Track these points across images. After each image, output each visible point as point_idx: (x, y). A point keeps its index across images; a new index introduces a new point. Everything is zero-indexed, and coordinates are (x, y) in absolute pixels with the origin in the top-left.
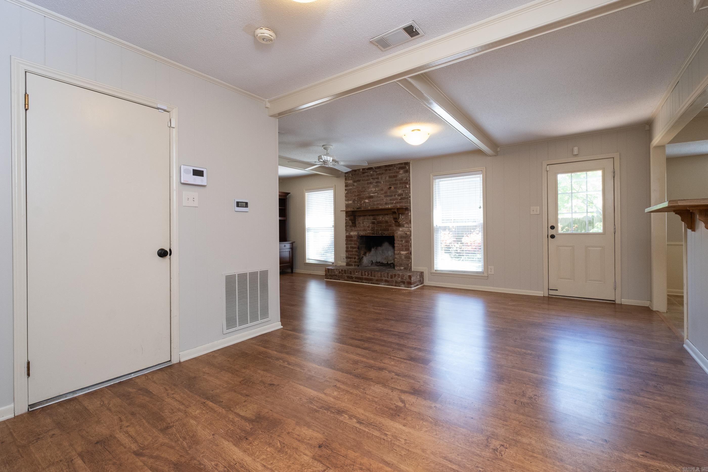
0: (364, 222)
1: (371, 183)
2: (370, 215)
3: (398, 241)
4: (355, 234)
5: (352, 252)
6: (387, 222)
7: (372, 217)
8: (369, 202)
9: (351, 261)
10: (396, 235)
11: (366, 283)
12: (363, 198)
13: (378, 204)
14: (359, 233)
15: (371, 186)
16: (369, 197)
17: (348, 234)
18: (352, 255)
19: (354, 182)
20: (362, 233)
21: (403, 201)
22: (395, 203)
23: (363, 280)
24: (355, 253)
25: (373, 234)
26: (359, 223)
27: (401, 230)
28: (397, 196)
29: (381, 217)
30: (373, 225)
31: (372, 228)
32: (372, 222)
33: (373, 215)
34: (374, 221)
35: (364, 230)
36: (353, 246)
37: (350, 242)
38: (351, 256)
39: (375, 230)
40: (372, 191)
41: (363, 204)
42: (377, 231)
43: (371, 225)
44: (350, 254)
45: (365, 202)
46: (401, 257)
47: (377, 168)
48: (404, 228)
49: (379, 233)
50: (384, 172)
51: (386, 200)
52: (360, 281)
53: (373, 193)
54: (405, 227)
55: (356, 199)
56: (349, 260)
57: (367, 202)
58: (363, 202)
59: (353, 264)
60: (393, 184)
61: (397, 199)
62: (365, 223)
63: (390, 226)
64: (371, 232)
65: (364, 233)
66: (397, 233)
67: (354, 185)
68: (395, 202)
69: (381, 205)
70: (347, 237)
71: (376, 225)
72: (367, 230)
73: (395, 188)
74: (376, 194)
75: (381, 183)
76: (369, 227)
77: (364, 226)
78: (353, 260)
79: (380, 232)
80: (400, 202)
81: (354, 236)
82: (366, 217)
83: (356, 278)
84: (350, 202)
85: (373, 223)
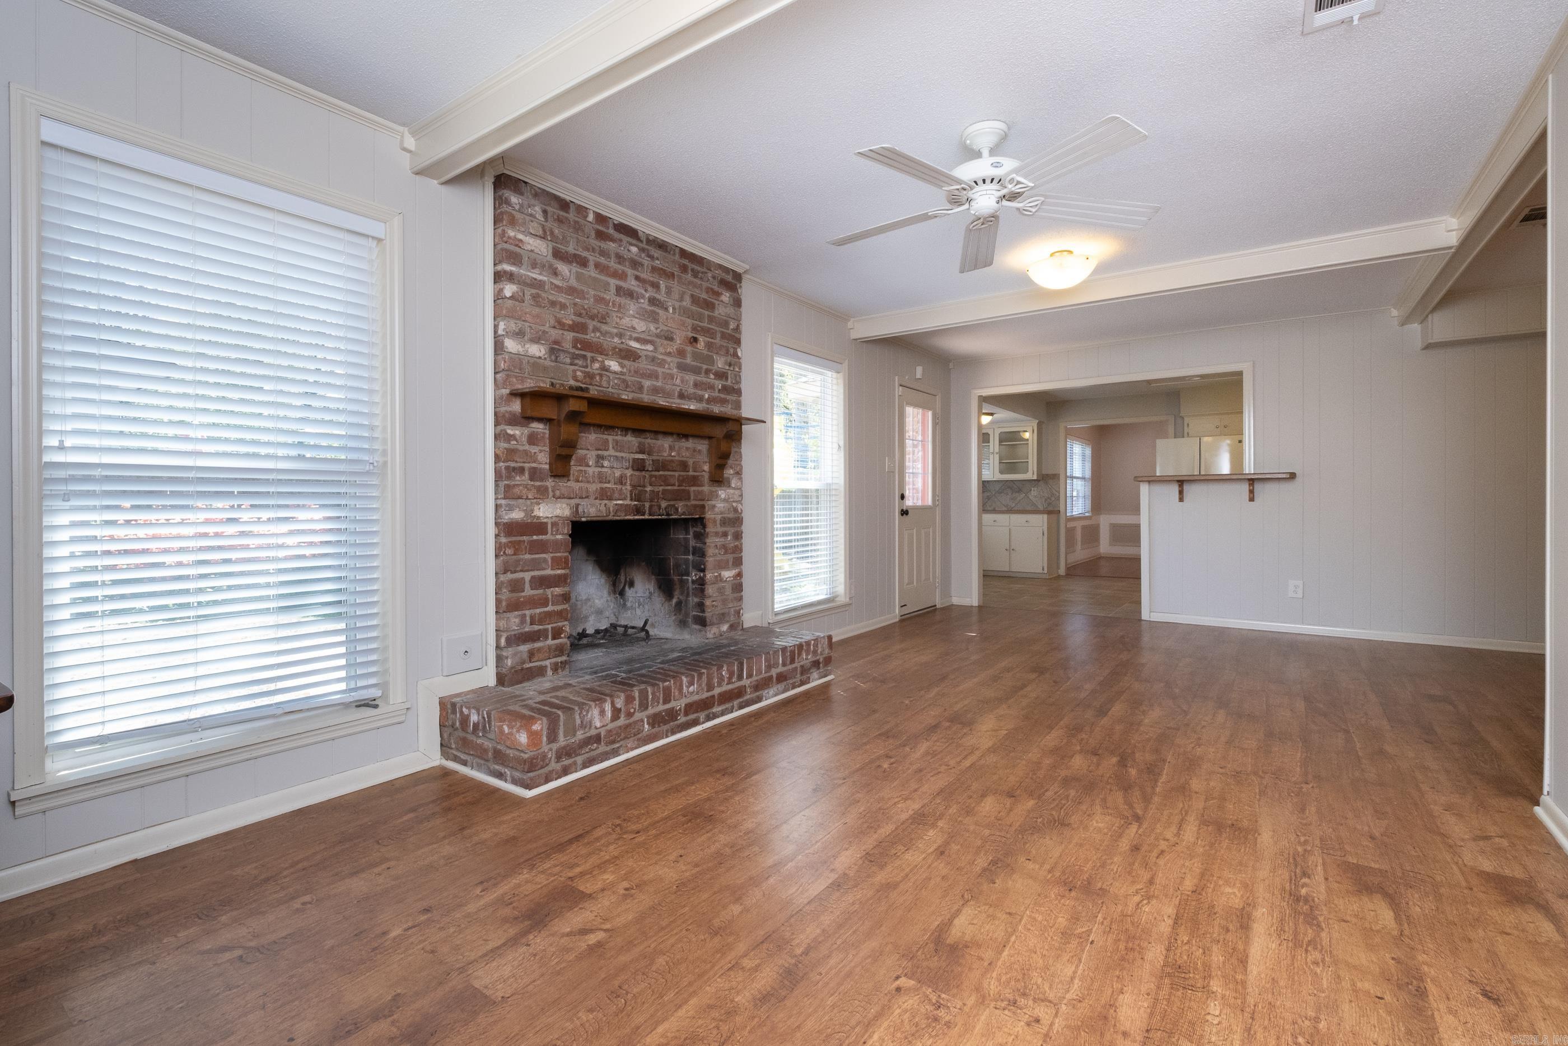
0: (603, 458)
1: (630, 294)
2: (626, 430)
3: (717, 534)
4: (558, 512)
5: (545, 603)
6: (684, 466)
7: (630, 439)
8: (622, 373)
9: (539, 650)
10: (709, 515)
11: (723, 714)
12: (599, 350)
13: (655, 390)
14: (580, 510)
15: (632, 308)
16: (620, 350)
17: (517, 515)
18: (543, 618)
19: (557, 254)
20: (593, 510)
21: (728, 397)
22: (709, 401)
23: (712, 706)
24: (559, 608)
25: (638, 511)
26: (583, 462)
27: (723, 496)
28: (712, 376)
29: (666, 446)
30: (637, 473)
31: (634, 486)
32: (634, 460)
33: (638, 432)
34: (641, 456)
35: (604, 495)
36: (549, 572)
37: (528, 556)
38: (536, 628)
39: (647, 495)
40: (634, 328)
41: (601, 375)
42: (651, 501)
43: (631, 475)
44: (532, 617)
45: (605, 369)
46: (721, 591)
47: (654, 241)
48: (732, 491)
49: (659, 507)
50: (676, 270)
51: (682, 381)
52: (702, 716)
53: (638, 340)
54: (734, 489)
55: (568, 345)
56: (524, 648)
57: (615, 373)
58: (597, 365)
59: (547, 663)
60: (707, 332)
61: (712, 387)
62: (606, 463)
63: (695, 481)
64: (628, 502)
65: (603, 508)
66: (714, 506)
67: (555, 273)
68: (707, 396)
69: (668, 395)
70: (507, 529)
71: (651, 476)
72: (616, 495)
73: (709, 346)
74: (650, 347)
75: (666, 309)
76: (621, 481)
77: (602, 478)
78: (550, 642)
79: (664, 504)
80: (723, 402)
81: (554, 524)
82: (610, 438)
83: (690, 708)
84: (537, 350)
85: (639, 466)
